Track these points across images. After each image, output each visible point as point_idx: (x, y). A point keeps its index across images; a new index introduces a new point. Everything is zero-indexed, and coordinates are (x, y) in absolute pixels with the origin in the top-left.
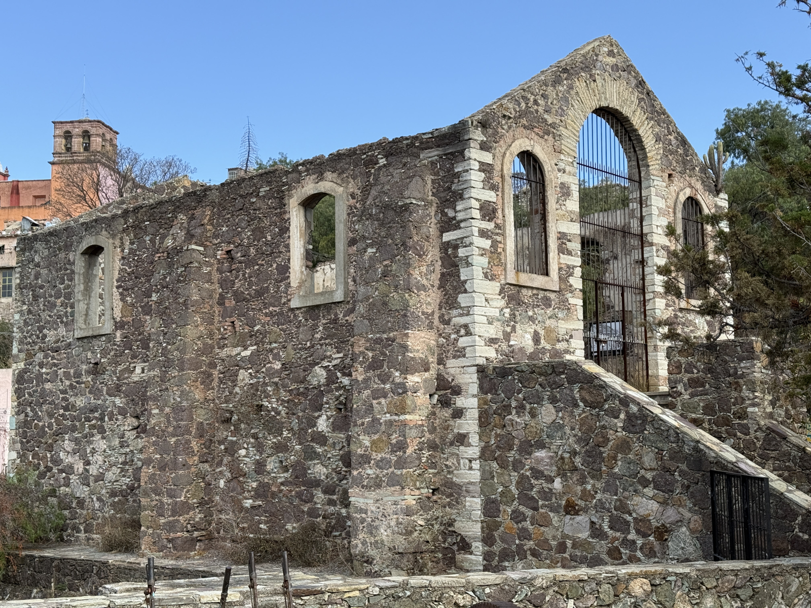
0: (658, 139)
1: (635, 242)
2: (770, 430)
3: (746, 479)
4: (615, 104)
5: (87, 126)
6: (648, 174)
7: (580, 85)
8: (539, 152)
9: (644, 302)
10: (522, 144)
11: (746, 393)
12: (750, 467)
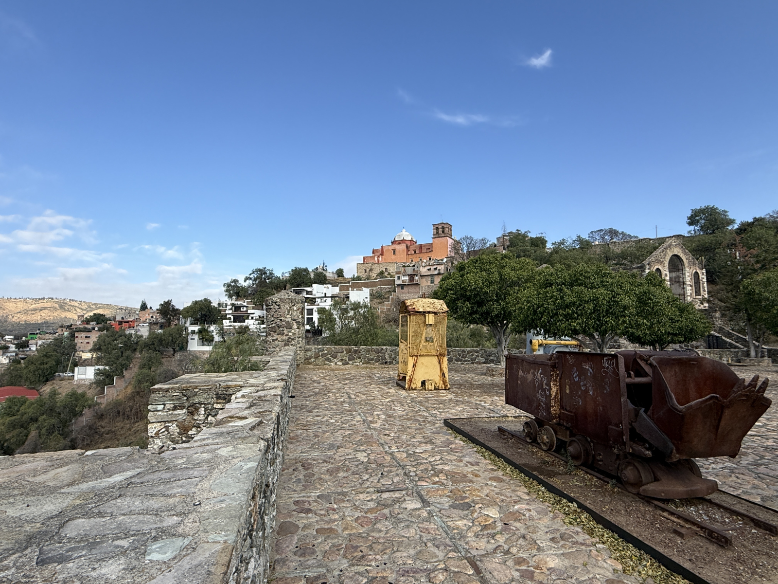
0: (687, 259)
1: (682, 283)
2: (720, 327)
3: (717, 337)
4: (676, 253)
5: (443, 225)
6: (685, 268)
7: (668, 251)
8: (660, 268)
9: (684, 297)
10: (656, 267)
11: (714, 320)
12: (717, 334)
